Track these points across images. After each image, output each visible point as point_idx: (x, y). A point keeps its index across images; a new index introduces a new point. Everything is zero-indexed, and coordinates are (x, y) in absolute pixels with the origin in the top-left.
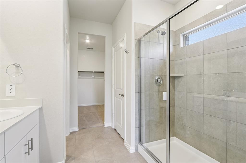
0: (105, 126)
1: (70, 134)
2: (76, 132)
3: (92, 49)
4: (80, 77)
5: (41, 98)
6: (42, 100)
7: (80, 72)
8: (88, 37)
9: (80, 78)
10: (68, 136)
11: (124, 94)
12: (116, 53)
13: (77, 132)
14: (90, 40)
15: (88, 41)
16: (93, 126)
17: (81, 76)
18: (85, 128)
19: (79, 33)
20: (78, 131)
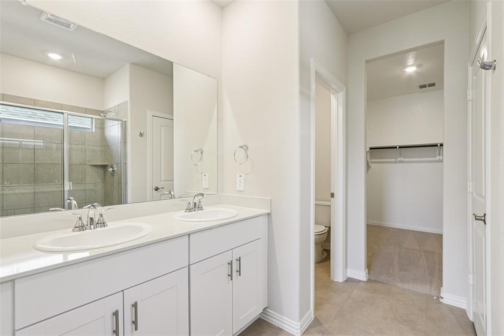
0: (441, 300)
1: (345, 281)
2: (360, 281)
3: (433, 85)
4: (402, 159)
5: (270, 198)
6: (271, 201)
7: (399, 147)
8: (411, 61)
9: (402, 162)
10: (340, 283)
11: (486, 217)
12: (475, 77)
13: (361, 283)
14: (419, 66)
15: (411, 70)
16: (406, 286)
17: (404, 158)
18: (383, 283)
19: (367, 62)
20: (364, 281)
